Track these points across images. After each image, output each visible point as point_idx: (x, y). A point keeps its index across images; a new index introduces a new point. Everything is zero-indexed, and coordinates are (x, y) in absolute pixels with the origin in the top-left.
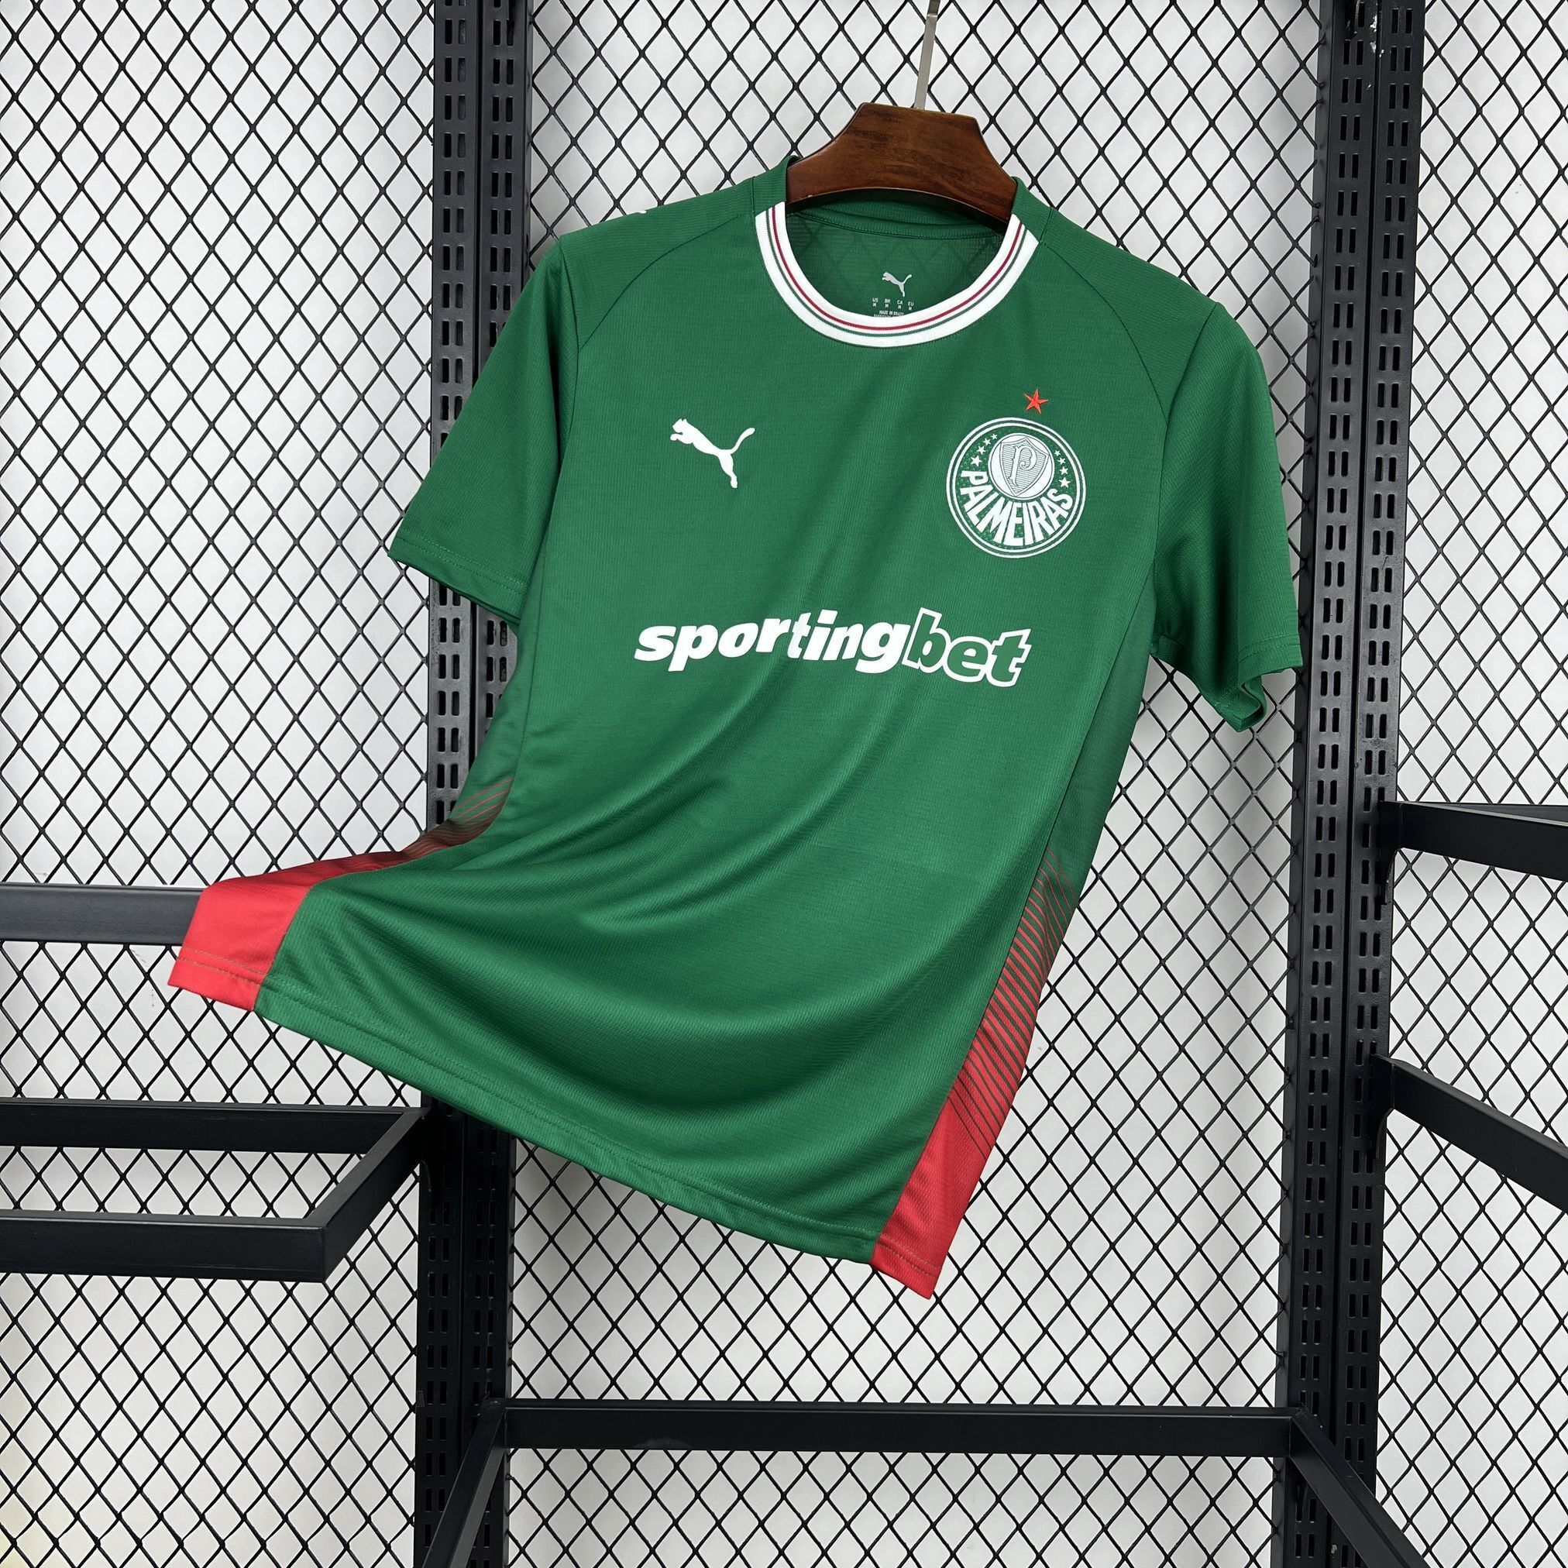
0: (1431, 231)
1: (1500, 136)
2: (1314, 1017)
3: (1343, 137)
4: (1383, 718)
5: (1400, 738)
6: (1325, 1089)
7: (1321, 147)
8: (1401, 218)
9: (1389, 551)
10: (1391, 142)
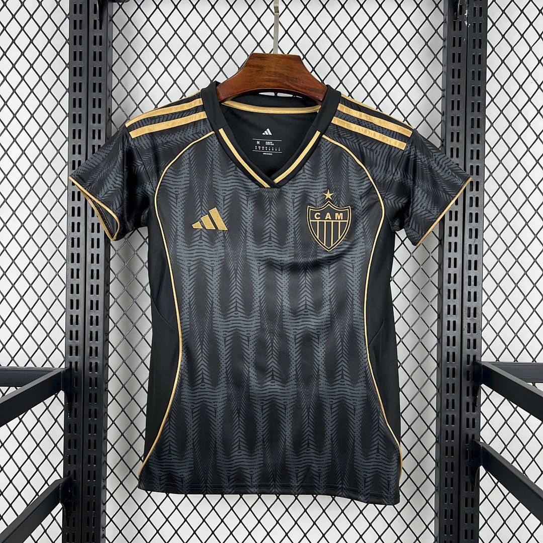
0: (492, 100)
1: (521, 59)
2: (447, 439)
3: (454, 61)
4: (475, 309)
5: (483, 316)
6: (452, 471)
7: (445, 66)
8: (479, 95)
9: (476, 237)
10: (474, 63)
